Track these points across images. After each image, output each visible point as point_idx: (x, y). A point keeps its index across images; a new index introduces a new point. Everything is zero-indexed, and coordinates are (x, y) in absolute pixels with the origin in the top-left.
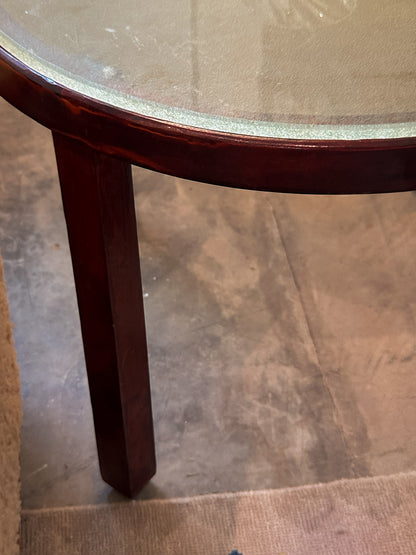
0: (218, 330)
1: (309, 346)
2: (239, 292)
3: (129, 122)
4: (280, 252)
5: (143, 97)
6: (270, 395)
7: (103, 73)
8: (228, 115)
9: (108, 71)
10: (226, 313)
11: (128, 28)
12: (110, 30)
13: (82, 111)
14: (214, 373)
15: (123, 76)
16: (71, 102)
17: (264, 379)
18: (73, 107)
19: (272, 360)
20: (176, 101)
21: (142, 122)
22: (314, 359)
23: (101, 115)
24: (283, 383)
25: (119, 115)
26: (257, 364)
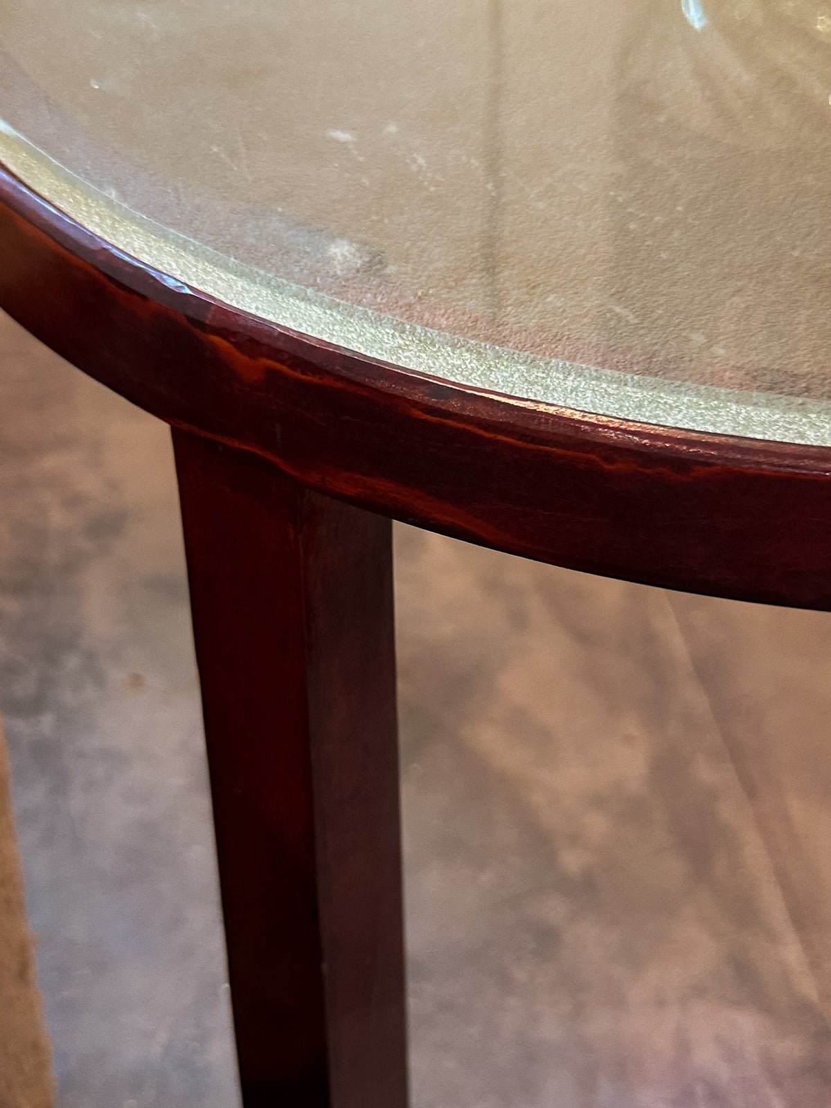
0: (554, 909)
1: (791, 953)
2: (598, 801)
3: (415, 404)
4: (693, 696)
5: (454, 330)
6: (699, 1089)
7: (329, 261)
8: (721, 383)
9: (341, 252)
10: (572, 861)
11: (392, 128)
12: (342, 136)
13: (270, 372)
14: (550, 1030)
15: (391, 269)
16: (237, 345)
17: (684, 1047)
18: (240, 359)
19: (699, 991)
20: (557, 339)
21: (455, 405)
22: (808, 988)
23: (328, 381)
24: (731, 1054)
25: (382, 384)
26: (661, 1003)
